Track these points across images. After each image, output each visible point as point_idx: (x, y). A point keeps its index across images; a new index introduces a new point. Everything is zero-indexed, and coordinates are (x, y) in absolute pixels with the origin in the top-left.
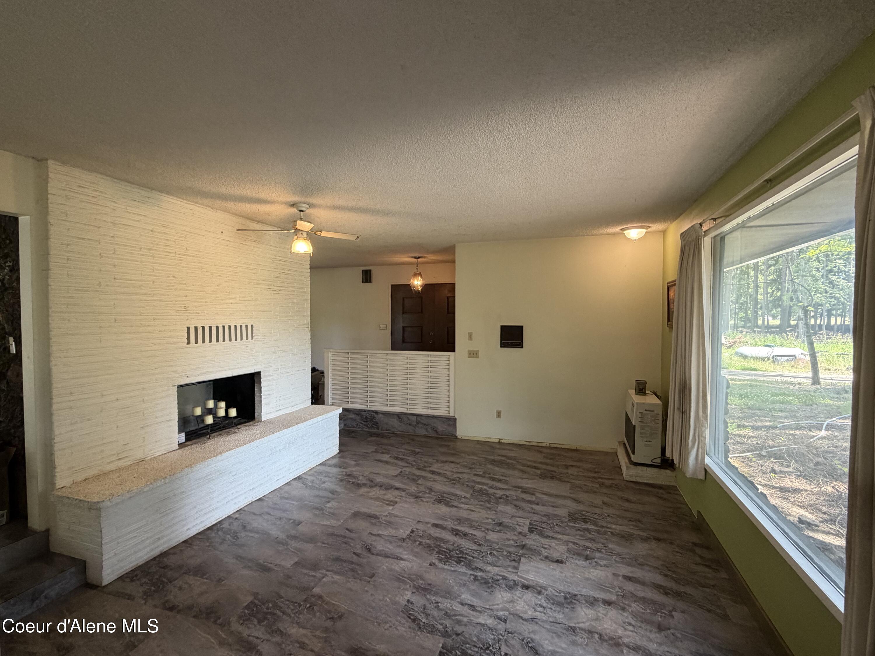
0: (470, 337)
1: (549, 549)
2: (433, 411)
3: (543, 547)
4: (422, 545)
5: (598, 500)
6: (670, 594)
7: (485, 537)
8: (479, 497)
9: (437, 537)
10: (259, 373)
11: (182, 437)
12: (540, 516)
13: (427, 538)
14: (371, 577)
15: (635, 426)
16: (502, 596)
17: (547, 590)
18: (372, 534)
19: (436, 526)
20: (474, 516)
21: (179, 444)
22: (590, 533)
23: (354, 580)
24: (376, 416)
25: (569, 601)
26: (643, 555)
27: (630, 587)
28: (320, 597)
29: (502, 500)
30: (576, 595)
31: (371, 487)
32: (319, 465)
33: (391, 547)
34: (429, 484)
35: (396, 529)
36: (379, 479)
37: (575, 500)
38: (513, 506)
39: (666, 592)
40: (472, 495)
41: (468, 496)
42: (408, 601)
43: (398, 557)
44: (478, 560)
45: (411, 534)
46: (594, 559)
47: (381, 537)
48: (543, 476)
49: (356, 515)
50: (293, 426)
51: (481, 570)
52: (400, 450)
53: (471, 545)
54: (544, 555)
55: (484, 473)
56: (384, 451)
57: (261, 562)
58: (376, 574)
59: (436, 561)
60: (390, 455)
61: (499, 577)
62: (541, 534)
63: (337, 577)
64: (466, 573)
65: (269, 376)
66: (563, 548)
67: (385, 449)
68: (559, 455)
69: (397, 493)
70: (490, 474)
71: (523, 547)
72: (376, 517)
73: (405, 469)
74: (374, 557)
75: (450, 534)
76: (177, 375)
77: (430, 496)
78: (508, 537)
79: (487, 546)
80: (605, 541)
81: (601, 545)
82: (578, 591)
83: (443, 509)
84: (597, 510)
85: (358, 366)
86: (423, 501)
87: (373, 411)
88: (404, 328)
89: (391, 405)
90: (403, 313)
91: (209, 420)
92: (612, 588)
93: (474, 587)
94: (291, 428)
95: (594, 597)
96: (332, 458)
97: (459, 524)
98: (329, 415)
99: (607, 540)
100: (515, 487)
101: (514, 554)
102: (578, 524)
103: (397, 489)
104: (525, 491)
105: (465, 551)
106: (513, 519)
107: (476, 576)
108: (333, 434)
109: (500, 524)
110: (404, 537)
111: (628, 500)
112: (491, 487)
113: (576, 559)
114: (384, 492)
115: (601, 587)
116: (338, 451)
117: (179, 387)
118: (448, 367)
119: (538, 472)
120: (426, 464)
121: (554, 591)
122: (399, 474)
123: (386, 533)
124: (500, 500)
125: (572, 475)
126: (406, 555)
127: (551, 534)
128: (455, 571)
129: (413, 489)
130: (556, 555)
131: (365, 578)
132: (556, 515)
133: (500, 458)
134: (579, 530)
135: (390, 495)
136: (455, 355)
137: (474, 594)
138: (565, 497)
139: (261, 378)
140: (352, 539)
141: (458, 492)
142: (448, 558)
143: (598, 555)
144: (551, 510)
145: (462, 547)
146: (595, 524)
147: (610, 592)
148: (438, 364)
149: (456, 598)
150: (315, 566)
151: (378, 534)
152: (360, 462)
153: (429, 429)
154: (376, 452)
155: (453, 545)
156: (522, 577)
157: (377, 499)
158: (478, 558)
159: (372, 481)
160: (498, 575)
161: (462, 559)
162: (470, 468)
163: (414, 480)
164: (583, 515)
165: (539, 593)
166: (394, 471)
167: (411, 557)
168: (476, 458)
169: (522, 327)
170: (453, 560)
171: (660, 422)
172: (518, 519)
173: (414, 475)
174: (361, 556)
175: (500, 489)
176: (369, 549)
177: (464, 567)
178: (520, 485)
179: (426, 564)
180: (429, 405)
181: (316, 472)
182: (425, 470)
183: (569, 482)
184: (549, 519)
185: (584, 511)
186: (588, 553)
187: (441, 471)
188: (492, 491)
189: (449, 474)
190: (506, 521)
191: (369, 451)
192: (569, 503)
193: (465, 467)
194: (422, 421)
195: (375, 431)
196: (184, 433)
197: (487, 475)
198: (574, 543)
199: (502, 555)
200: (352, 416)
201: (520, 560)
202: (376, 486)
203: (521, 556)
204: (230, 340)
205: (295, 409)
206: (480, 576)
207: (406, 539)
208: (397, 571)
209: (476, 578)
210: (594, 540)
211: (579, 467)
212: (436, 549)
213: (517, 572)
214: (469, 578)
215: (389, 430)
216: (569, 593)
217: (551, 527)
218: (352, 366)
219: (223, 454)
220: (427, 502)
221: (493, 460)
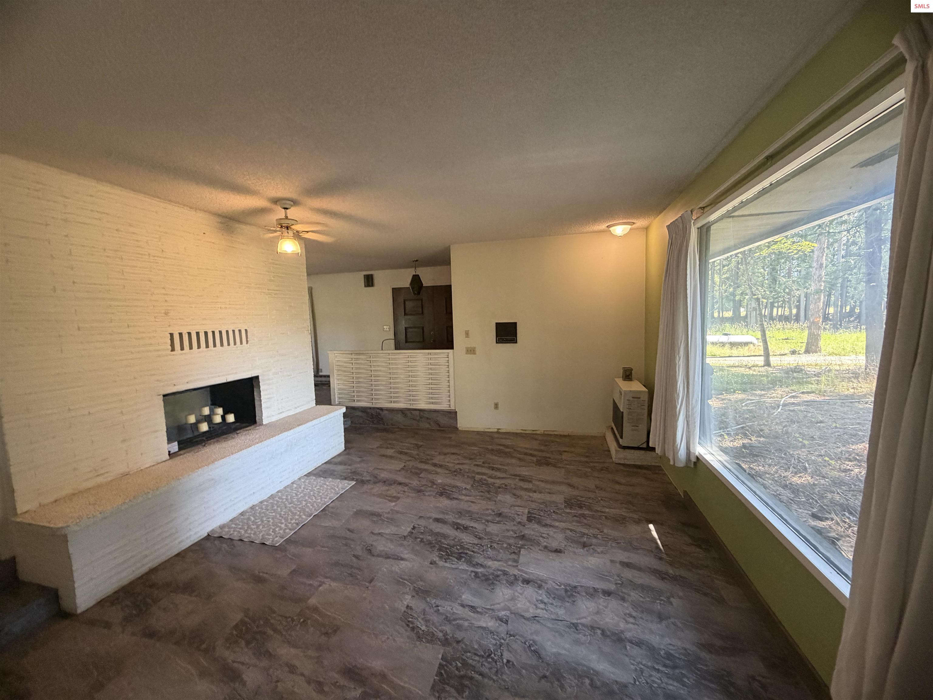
0: (467, 334)
1: (547, 538)
2: (436, 405)
3: (542, 537)
4: (423, 542)
5: (591, 484)
6: (665, 578)
7: (485, 529)
8: (479, 487)
9: (438, 533)
10: (257, 378)
11: (175, 447)
12: (537, 504)
13: (428, 534)
14: (371, 581)
15: (623, 412)
16: (503, 594)
17: (546, 583)
18: (372, 533)
19: (437, 520)
20: (474, 508)
21: (169, 454)
22: (585, 519)
23: (352, 586)
24: (381, 412)
25: (569, 593)
26: (637, 539)
27: (628, 574)
28: (315, 609)
29: (501, 489)
30: (575, 587)
31: (375, 483)
32: (325, 463)
33: (392, 547)
34: (431, 477)
35: (397, 526)
36: (383, 475)
37: (570, 485)
38: (511, 495)
39: (662, 576)
40: (472, 486)
41: (468, 487)
42: (408, 607)
43: (398, 556)
44: (479, 555)
45: (413, 531)
46: (591, 546)
47: (382, 536)
48: (539, 463)
49: (359, 513)
50: (294, 428)
51: (482, 566)
52: (404, 444)
53: (471, 539)
54: (543, 545)
55: (483, 463)
56: (389, 446)
57: (257, 572)
58: (376, 578)
59: (436, 559)
60: (394, 450)
61: (499, 573)
62: (539, 523)
63: (334, 584)
64: (467, 570)
65: (269, 379)
66: (560, 536)
67: (390, 444)
68: (553, 442)
69: (400, 488)
70: (489, 464)
71: (523, 537)
72: (379, 515)
73: (408, 463)
74: (374, 559)
75: (451, 528)
76: (162, 384)
77: (431, 489)
78: (508, 528)
79: (488, 539)
80: (600, 526)
81: (597, 530)
82: (579, 582)
83: (445, 502)
84: (591, 495)
85: (362, 366)
86: (425, 495)
87: (378, 408)
88: (406, 329)
89: (394, 402)
90: (405, 314)
91: (204, 427)
92: (610, 576)
93: (474, 585)
94: (292, 431)
95: (594, 588)
96: (339, 455)
97: (460, 517)
98: (332, 415)
99: (602, 524)
100: (515, 475)
101: (514, 546)
102: (574, 510)
103: (400, 484)
104: (523, 479)
105: (466, 546)
106: (512, 508)
107: (476, 573)
108: (338, 433)
109: (500, 515)
110: (406, 534)
111: (619, 483)
112: (491, 477)
113: (574, 547)
114: (387, 488)
115: (601, 576)
116: (344, 448)
117: (164, 396)
118: (447, 364)
119: (534, 459)
120: (428, 457)
121: (554, 584)
122: (402, 469)
123: (387, 531)
124: (499, 490)
125: (565, 460)
126: (407, 554)
127: (549, 522)
128: (456, 569)
129: (415, 483)
130: (555, 544)
131: (364, 583)
132: (554, 502)
133: (499, 447)
134: (575, 516)
135: (393, 491)
136: (453, 352)
137: (476, 593)
138: (560, 483)
139: (259, 382)
140: (353, 540)
141: (459, 484)
142: (449, 555)
143: (594, 541)
144: (548, 497)
145: (462, 542)
146: (590, 508)
147: (609, 581)
148: (437, 361)
149: (457, 599)
150: (312, 573)
151: (379, 534)
152: (364, 458)
153: (432, 423)
154: (381, 447)
155: (453, 540)
156: (522, 571)
157: (380, 496)
158: (479, 553)
159: (376, 477)
160: (499, 570)
161: (463, 555)
162: (471, 459)
163: (417, 474)
164: (578, 500)
165: (540, 587)
166: (397, 465)
167: (412, 556)
168: (475, 448)
169: (515, 323)
170: (454, 557)
171: (646, 407)
172: (516, 508)
173: (417, 468)
174: (361, 558)
175: (499, 478)
176: (369, 551)
177: (465, 564)
178: (518, 473)
179: (427, 563)
180: (431, 401)
181: (321, 471)
182: (428, 463)
183: (563, 467)
184: (546, 506)
185: (578, 496)
186: (585, 540)
187: (443, 463)
188: (491, 480)
189: (450, 465)
190: (505, 510)
191: (375, 446)
192: (564, 488)
193: (465, 458)
194: (425, 415)
195: (381, 426)
196: (176, 443)
197: (486, 465)
198: (571, 530)
199: (502, 548)
200: (359, 414)
201: (520, 551)
202: (380, 481)
203: (520, 548)
204: (222, 345)
205: (298, 410)
206: (481, 573)
207: (407, 536)
208: (397, 573)
209: (476, 575)
210: (590, 526)
211: (572, 452)
212: (437, 546)
213: (517, 566)
214: (470, 575)
215: (394, 425)
216: (569, 585)
217: (548, 515)
218: (356, 366)
219: (216, 463)
220: (429, 496)
221: (492, 450)
